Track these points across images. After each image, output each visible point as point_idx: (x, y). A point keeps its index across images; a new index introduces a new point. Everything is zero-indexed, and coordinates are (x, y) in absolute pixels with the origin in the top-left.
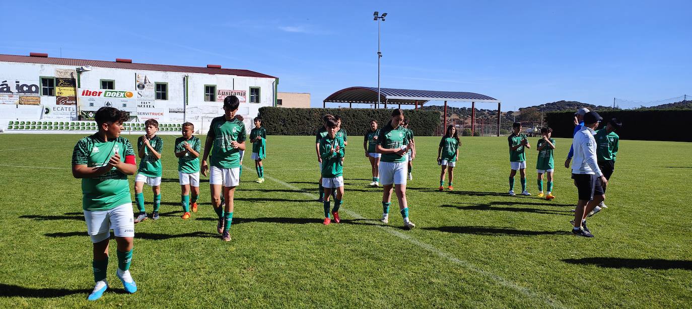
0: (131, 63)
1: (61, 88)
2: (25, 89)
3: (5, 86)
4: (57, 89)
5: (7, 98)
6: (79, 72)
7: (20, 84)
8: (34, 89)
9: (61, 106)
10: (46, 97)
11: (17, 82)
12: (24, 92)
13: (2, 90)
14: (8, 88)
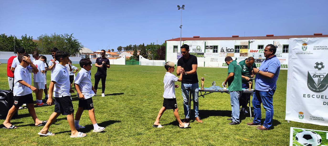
0: (273, 36)
1: (242, 49)
2: (229, 50)
3: (222, 50)
4: (240, 50)
5: (223, 54)
6: (249, 42)
7: (228, 49)
8: (232, 50)
9: (241, 57)
10: (236, 53)
11: (226, 48)
12: (229, 52)
13: (221, 51)
14: (223, 50)
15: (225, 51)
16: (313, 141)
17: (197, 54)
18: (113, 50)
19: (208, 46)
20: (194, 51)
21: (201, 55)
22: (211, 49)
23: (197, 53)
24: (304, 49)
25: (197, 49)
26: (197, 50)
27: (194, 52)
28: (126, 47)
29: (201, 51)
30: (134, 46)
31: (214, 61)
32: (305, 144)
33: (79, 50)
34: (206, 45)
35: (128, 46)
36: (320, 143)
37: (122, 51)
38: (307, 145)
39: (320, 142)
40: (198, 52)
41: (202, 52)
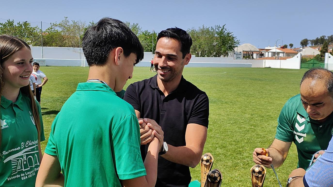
18: (291, 45)
28: (315, 39)
30: (330, 37)
33: (234, 47)
35: (319, 38)
37: (308, 46)
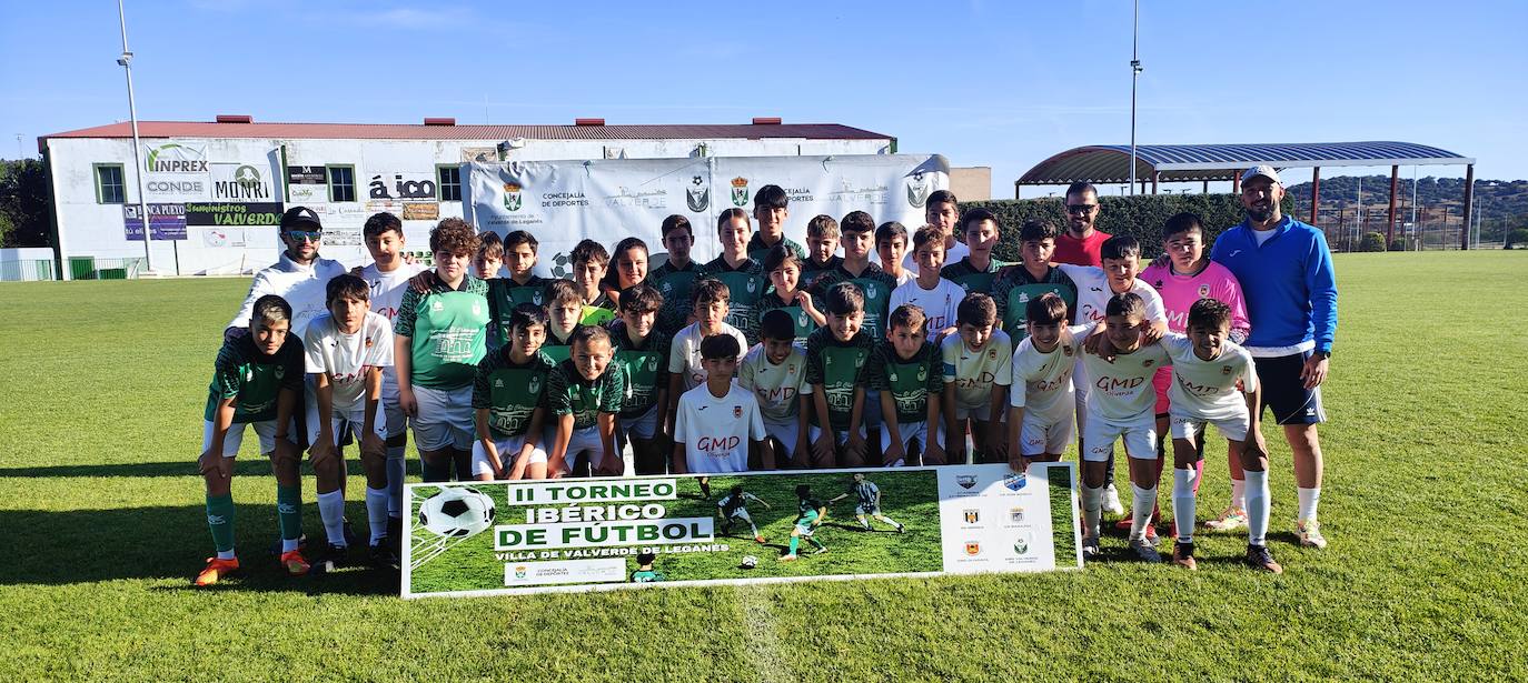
13: (373, 194)
14: (384, 189)
15: (393, 191)
16: (471, 518)
17: (244, 209)
19: (299, 170)
20: (222, 195)
21: (268, 215)
22: (318, 182)
23: (241, 204)
24: (513, 204)
25: (243, 185)
26: (239, 187)
27: (222, 199)
29: (264, 194)
31: (340, 241)
32: (449, 532)
34: (288, 161)
36: (490, 522)
38: (456, 535)
39: (491, 517)
40: (249, 201)
41: (272, 199)
